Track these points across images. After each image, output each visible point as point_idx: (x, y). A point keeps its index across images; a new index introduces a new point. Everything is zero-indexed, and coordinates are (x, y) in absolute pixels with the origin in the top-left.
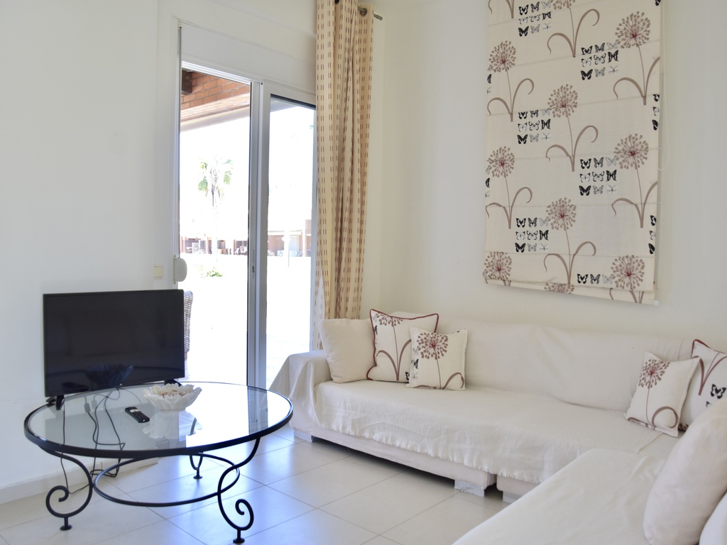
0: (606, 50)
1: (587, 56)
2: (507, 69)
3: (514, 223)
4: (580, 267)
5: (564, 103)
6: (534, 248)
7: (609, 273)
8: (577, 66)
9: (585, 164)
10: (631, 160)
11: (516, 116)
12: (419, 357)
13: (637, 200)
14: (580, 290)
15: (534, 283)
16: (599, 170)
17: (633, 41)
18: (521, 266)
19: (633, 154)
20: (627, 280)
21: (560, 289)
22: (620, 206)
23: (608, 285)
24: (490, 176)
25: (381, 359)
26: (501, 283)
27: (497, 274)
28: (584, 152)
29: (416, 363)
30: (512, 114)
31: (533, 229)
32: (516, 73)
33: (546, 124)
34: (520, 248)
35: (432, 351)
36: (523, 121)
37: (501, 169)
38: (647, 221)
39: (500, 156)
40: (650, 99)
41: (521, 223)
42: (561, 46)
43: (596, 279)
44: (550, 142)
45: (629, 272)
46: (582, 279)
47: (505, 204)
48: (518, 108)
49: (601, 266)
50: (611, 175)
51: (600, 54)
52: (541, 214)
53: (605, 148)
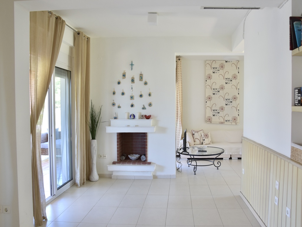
0: (230, 79)
1: (226, 80)
2: (210, 79)
3: (212, 110)
4: (226, 119)
5: (222, 88)
6: (217, 115)
7: (231, 120)
8: (225, 81)
9: (226, 100)
10: (235, 99)
11: (212, 89)
12: (205, 138)
13: (236, 107)
14: (226, 123)
15: (216, 122)
16: (229, 101)
17: (234, 79)
18: (214, 119)
19: (235, 98)
20: (235, 121)
21: (222, 123)
22: (233, 108)
23: (231, 122)
24: (207, 101)
25: (196, 140)
26: (210, 122)
27: (209, 121)
28: (226, 97)
29: (204, 140)
30: (211, 89)
31: (216, 112)
32: (212, 81)
33: (219, 91)
34: (214, 115)
35: (207, 137)
36: (214, 90)
37: (209, 99)
38: (238, 110)
39: (209, 97)
40: (238, 89)
41: (214, 110)
42: (221, 77)
43: (229, 121)
44: (219, 95)
45: (235, 119)
46: (226, 121)
47: (211, 107)
48: (213, 88)
49: (230, 118)
50: (231, 102)
51: (229, 80)
52: (218, 109)
53: (230, 97)
